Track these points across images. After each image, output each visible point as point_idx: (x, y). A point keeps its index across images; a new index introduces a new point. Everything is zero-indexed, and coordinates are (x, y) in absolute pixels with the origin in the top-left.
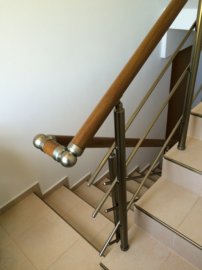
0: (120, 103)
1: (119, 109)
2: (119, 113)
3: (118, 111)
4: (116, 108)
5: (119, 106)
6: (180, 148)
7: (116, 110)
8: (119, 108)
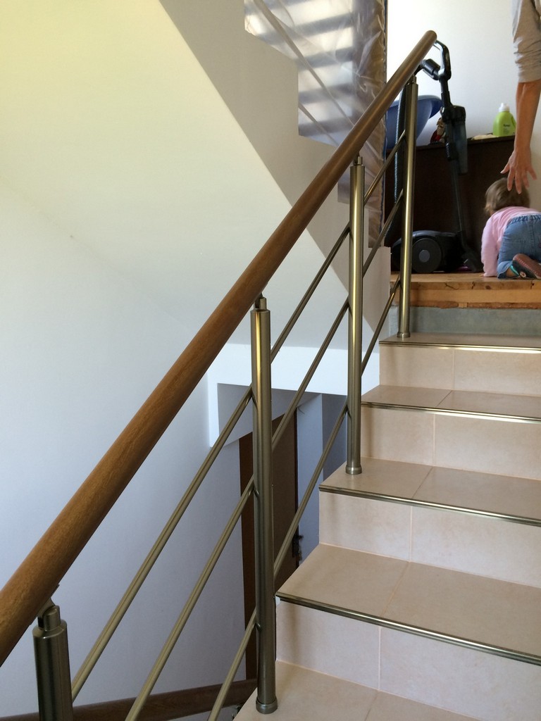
0: (52, 607)
1: (49, 628)
2: (49, 641)
3: (45, 634)
4: (41, 624)
5: (48, 617)
6: (263, 706)
7: (39, 632)
8: (48, 624)
